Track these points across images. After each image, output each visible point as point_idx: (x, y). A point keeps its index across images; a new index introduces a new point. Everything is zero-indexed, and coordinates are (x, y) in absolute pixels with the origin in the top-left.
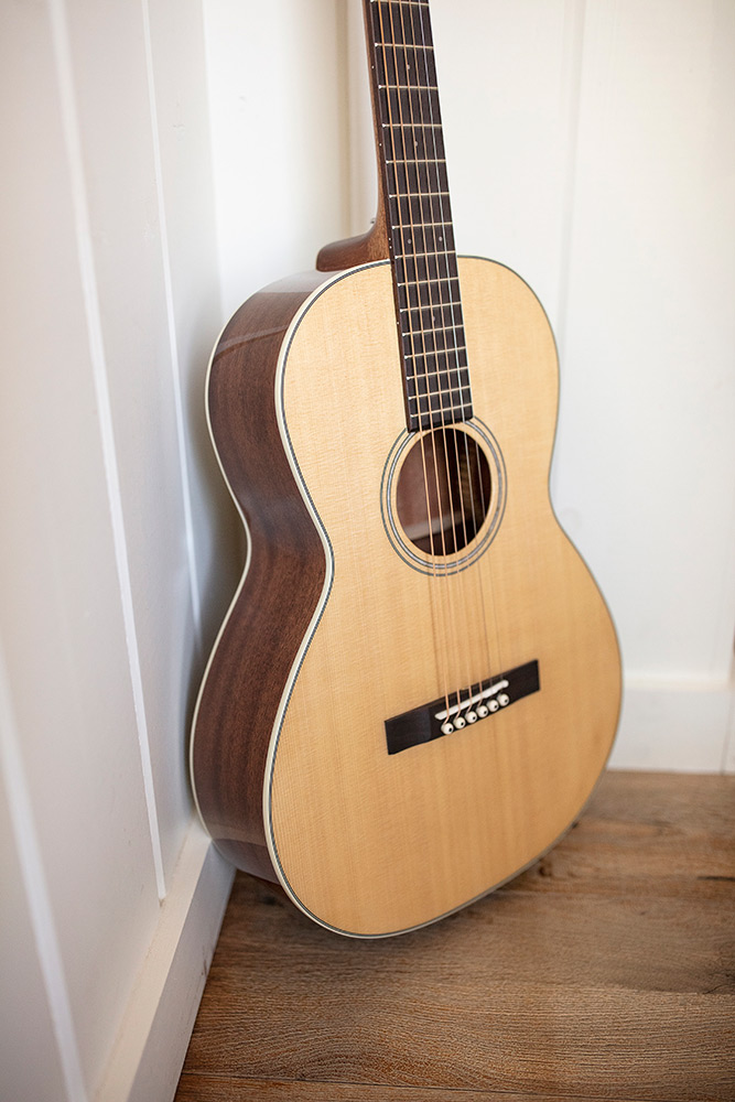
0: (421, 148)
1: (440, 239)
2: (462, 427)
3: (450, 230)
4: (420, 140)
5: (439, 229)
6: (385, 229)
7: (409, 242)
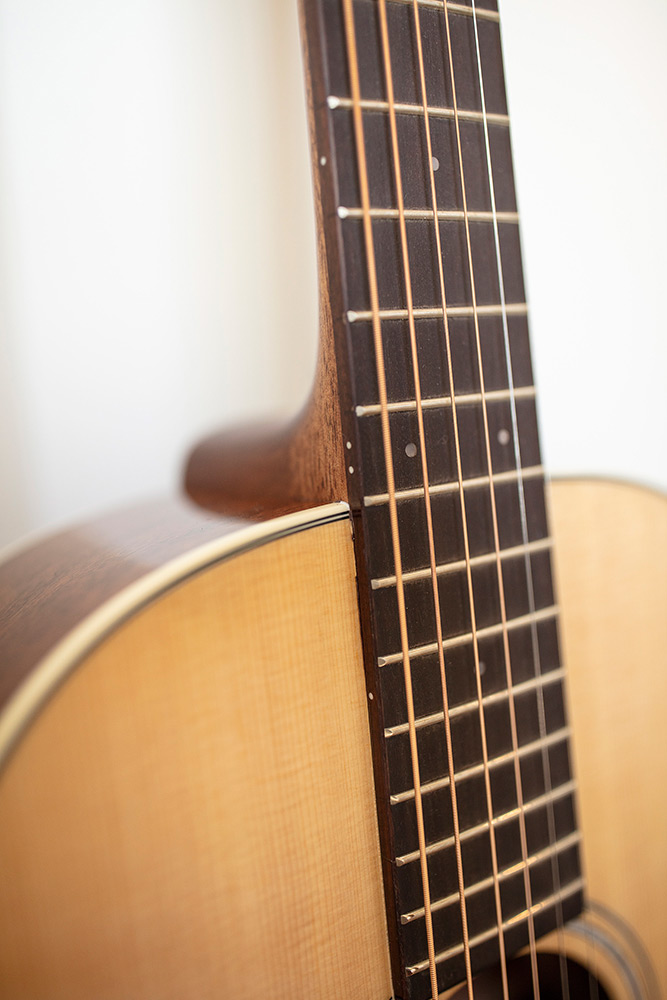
0: (448, 177)
1: (503, 437)
2: (568, 941)
3: (529, 408)
4: (446, 152)
5: (499, 410)
6: (334, 413)
7: (410, 452)
